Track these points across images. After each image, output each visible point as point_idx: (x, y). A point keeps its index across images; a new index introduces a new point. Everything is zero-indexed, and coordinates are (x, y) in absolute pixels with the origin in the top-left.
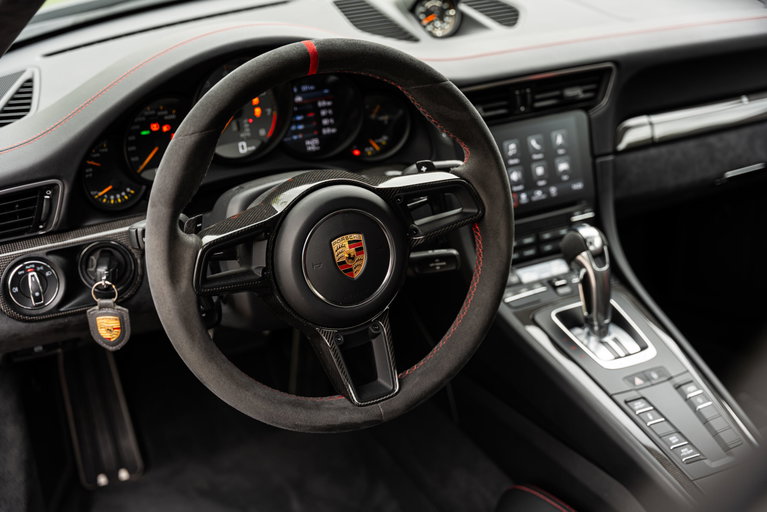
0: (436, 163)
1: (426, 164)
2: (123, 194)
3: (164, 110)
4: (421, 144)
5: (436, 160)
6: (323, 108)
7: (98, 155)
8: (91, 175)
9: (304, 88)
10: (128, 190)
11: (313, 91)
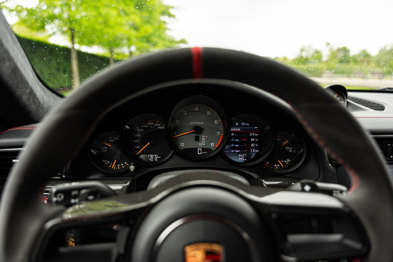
0: (320, 185)
1: (310, 184)
2: (122, 165)
3: (158, 123)
4: (312, 167)
5: (321, 181)
6: (253, 137)
7: (113, 141)
8: (106, 151)
9: (243, 124)
10: (126, 163)
11: (248, 126)
